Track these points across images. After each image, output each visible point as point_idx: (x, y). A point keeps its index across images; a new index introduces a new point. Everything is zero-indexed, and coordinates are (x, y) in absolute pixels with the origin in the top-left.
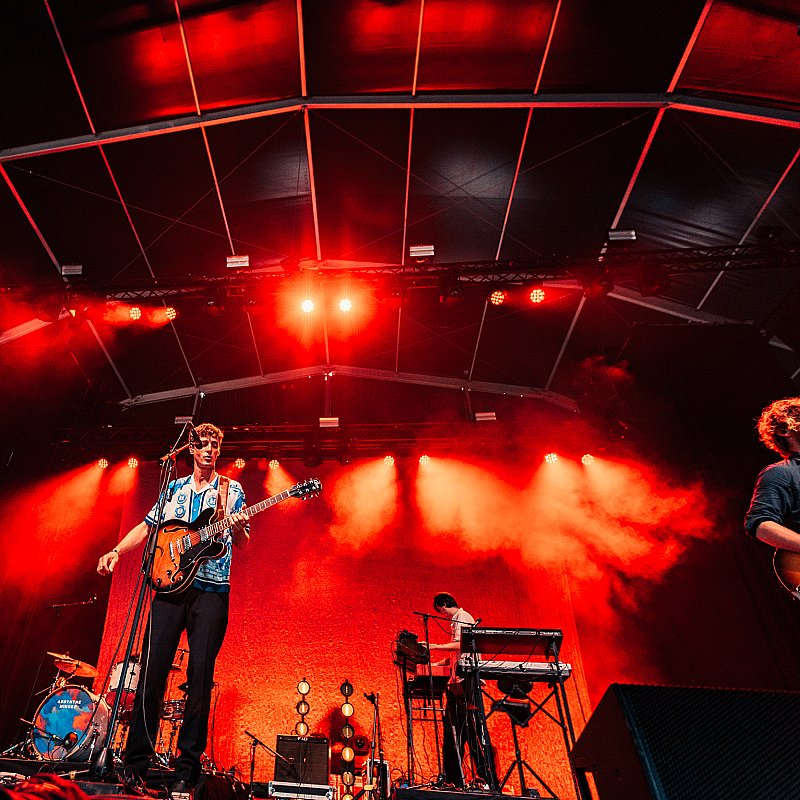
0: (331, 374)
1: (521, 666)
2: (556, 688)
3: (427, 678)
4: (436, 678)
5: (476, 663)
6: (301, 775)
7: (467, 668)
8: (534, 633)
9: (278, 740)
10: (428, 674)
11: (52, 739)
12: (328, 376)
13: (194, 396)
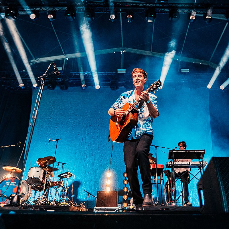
0: (124, 52)
1: (189, 163)
2: (201, 170)
3: (156, 168)
4: (158, 169)
5: (173, 163)
6: (106, 204)
7: (170, 165)
8: (195, 151)
9: (98, 193)
10: (156, 167)
11: (4, 197)
12: (122, 52)
13: (64, 59)
